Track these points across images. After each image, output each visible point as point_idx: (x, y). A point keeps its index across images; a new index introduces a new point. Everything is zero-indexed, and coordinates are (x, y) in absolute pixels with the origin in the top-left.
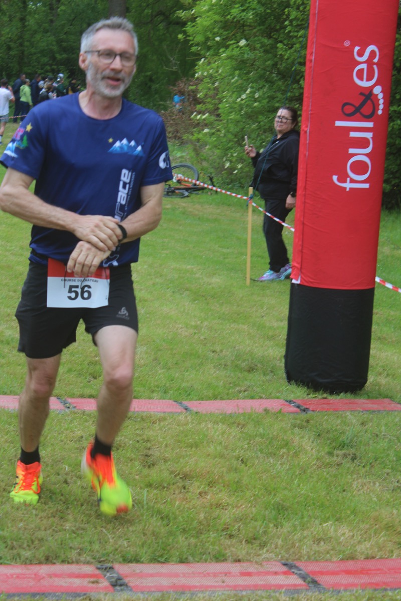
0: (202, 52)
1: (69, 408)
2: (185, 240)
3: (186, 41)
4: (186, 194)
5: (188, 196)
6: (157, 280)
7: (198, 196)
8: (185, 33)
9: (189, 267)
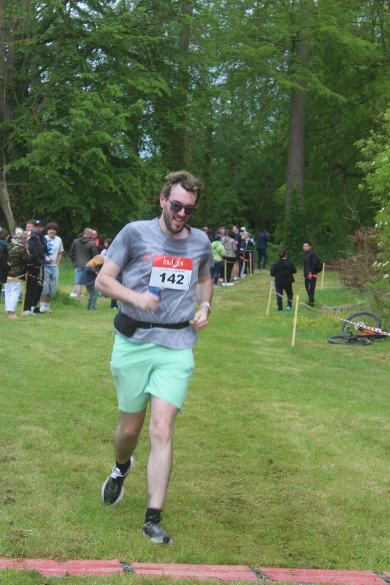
0: (383, 202)
1: (262, 578)
2: (371, 390)
3: (366, 191)
4: (368, 341)
5: (370, 344)
6: (345, 432)
7: (381, 343)
8: (365, 183)
9: (376, 418)
